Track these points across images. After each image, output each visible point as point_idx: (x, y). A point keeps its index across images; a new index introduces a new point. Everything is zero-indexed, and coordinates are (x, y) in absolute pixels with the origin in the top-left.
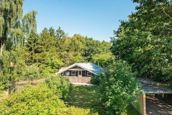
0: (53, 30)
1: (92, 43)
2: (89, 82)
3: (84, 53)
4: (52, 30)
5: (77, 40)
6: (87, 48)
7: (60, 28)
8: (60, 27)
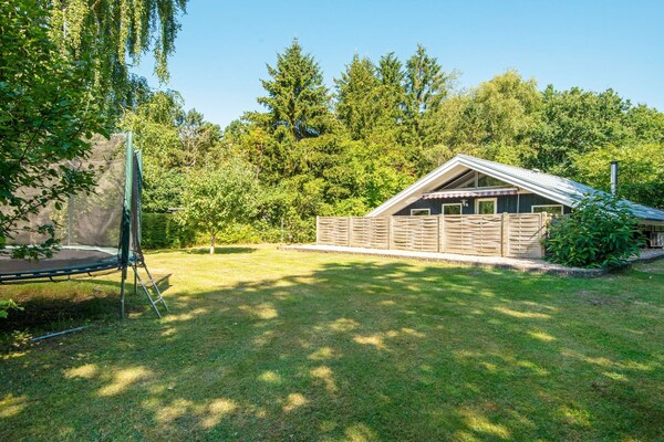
0: (395, 66)
1: (579, 103)
2: (529, 247)
3: (536, 153)
4: (389, 67)
5: (500, 95)
6: (548, 130)
7: (421, 52)
8: (423, 46)
